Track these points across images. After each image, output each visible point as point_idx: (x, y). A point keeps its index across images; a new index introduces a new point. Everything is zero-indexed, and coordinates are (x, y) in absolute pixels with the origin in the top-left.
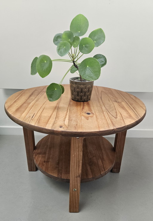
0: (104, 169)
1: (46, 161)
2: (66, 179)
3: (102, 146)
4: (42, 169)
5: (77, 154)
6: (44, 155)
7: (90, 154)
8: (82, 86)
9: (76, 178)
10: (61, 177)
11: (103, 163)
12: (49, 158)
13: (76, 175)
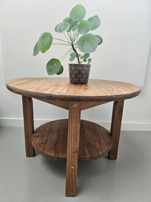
0: (102, 150)
1: (43, 142)
2: (63, 158)
3: (99, 132)
4: (39, 149)
5: (75, 125)
6: (42, 138)
7: (87, 138)
8: (80, 68)
9: (73, 154)
10: (58, 156)
11: (100, 145)
12: (46, 140)
13: (74, 150)
